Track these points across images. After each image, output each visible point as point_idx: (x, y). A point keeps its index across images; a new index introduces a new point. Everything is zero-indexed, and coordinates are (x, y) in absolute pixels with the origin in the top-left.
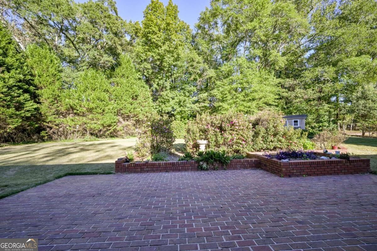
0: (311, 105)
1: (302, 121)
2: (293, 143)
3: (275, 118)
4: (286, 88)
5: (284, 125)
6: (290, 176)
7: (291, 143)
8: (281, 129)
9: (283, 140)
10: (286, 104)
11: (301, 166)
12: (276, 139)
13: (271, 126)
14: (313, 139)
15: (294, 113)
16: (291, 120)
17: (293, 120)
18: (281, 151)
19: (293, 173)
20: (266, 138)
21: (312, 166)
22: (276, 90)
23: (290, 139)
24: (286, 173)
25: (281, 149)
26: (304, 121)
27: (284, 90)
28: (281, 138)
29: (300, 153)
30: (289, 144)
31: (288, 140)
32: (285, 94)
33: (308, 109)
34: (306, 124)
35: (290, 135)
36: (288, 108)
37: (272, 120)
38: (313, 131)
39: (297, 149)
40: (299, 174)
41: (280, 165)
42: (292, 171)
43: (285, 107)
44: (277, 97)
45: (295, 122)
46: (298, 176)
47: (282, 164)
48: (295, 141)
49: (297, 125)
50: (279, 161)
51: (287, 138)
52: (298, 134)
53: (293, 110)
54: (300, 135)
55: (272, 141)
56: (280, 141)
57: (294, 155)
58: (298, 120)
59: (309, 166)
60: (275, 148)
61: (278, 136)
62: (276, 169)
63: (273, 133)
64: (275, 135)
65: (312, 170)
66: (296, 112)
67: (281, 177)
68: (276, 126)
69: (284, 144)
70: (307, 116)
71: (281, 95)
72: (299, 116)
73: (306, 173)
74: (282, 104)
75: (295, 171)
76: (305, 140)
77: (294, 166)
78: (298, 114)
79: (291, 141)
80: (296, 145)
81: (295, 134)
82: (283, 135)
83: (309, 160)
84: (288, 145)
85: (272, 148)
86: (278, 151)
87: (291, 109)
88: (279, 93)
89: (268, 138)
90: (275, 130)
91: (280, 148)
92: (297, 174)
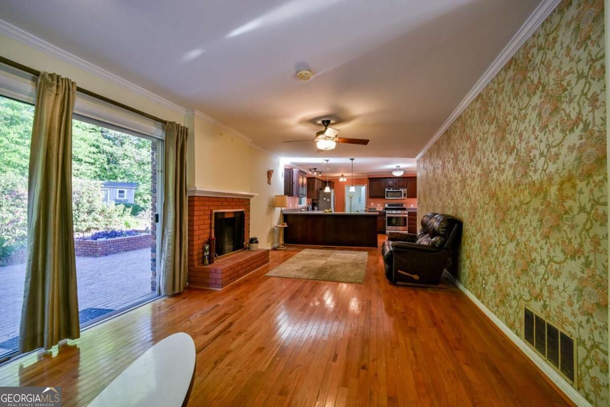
0: (144, 171)
1: (130, 192)
2: (114, 222)
3: (90, 190)
4: (109, 139)
5: (102, 199)
6: (106, 255)
7: (110, 222)
8: (99, 204)
9: (100, 218)
10: (109, 162)
11: (118, 243)
12: (90, 218)
13: (85, 201)
14: (138, 216)
15: (121, 179)
16: (115, 189)
17: (118, 190)
18: (98, 232)
19: (110, 251)
20: (77, 216)
21: (130, 241)
22: (93, 139)
23: (110, 217)
24: (102, 252)
25: (98, 229)
26: (134, 191)
27: (107, 141)
28: (97, 216)
29: (120, 231)
30: (108, 223)
31: (107, 218)
32: (108, 149)
33: (140, 176)
34: (136, 196)
35: (110, 212)
36: (111, 169)
37: (86, 194)
38: (145, 206)
39: (117, 228)
40: (116, 251)
41: (96, 245)
42: (109, 249)
43: (107, 167)
44: (94, 149)
45: (120, 192)
46: (115, 253)
47: (98, 244)
48: (116, 220)
49: (123, 197)
50: (95, 241)
51: (106, 216)
52: (120, 211)
53: (119, 174)
54: (122, 212)
55: (84, 220)
56: (96, 219)
57: (114, 234)
58: (125, 190)
59: (127, 242)
60: (88, 229)
61: (93, 213)
62: (91, 250)
63: (86, 210)
64: (89, 213)
65: (130, 246)
66: (123, 178)
67: (96, 257)
68: (92, 202)
69: (101, 223)
70: (138, 185)
71: (101, 148)
72: (127, 184)
73: (124, 249)
74: (102, 161)
75: (112, 249)
76: (128, 217)
77: (111, 244)
78: (126, 180)
79: (110, 220)
80: (117, 224)
81: (116, 210)
82: (101, 212)
83: (128, 237)
84: (107, 225)
85: (85, 229)
86: (93, 232)
87: (116, 171)
88: (97, 143)
89: (79, 217)
90: (90, 206)
91: (95, 229)
92: (114, 251)
